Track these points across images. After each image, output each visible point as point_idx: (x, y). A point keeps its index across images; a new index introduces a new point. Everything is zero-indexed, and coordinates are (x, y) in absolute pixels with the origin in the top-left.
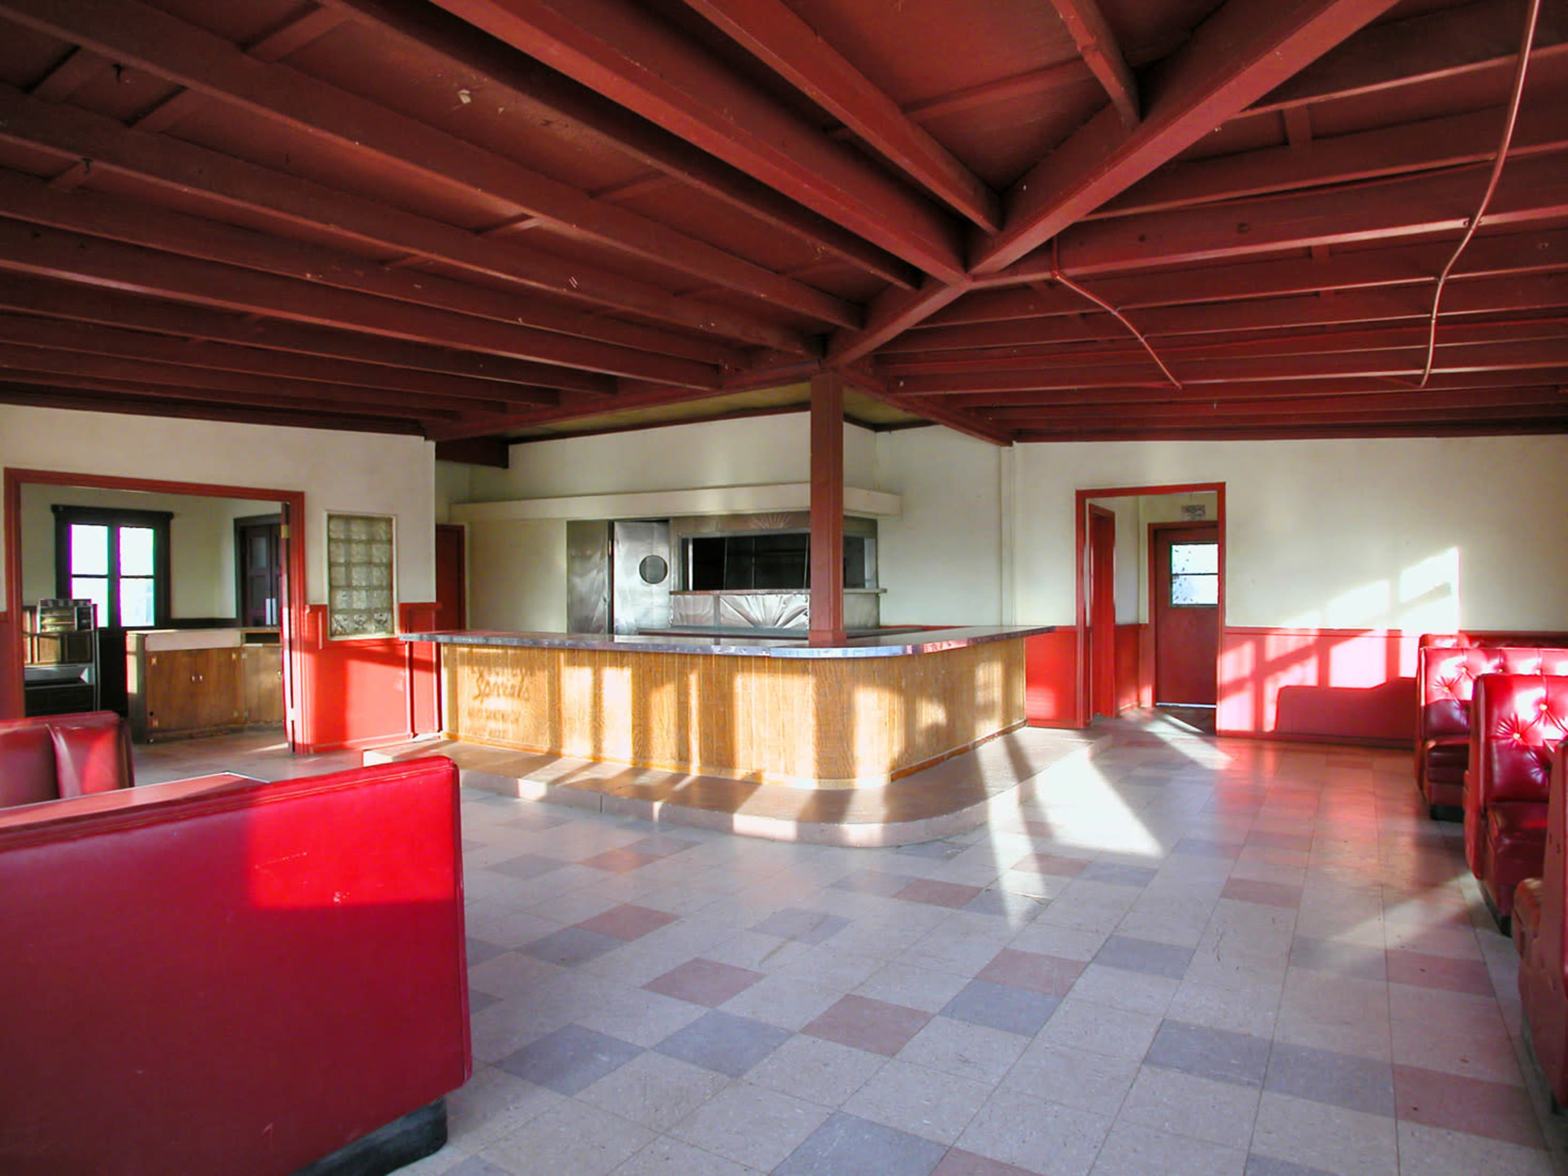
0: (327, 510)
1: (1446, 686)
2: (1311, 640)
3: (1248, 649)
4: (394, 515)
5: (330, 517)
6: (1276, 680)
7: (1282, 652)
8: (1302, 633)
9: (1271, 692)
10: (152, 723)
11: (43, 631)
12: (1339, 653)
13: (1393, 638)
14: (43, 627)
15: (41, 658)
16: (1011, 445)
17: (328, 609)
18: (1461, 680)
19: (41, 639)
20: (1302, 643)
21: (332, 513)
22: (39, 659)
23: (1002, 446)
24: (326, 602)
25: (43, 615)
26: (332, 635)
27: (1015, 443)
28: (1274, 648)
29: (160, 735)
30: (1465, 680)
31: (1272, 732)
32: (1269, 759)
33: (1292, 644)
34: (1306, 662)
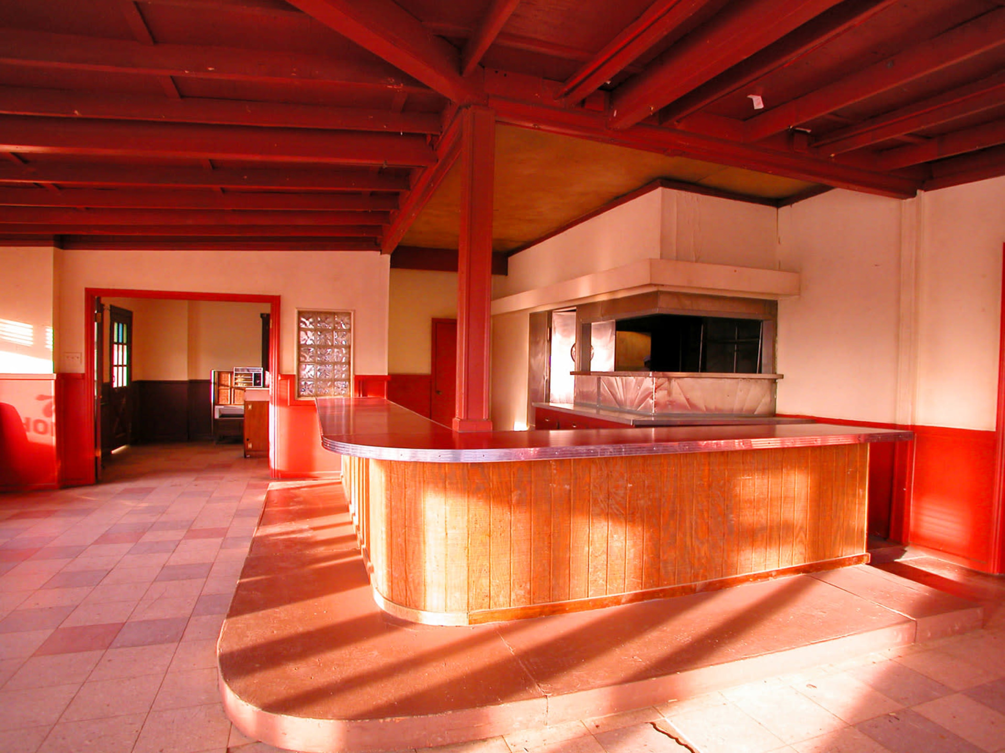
0: (297, 308)
4: (352, 310)
5: (301, 314)
10: (248, 446)
11: (236, 386)
14: (236, 383)
15: (235, 401)
16: (913, 195)
17: (297, 377)
19: (236, 391)
21: (301, 310)
22: (234, 402)
23: (903, 199)
24: (295, 373)
25: (236, 377)
26: (299, 396)
27: (918, 192)
29: (254, 453)
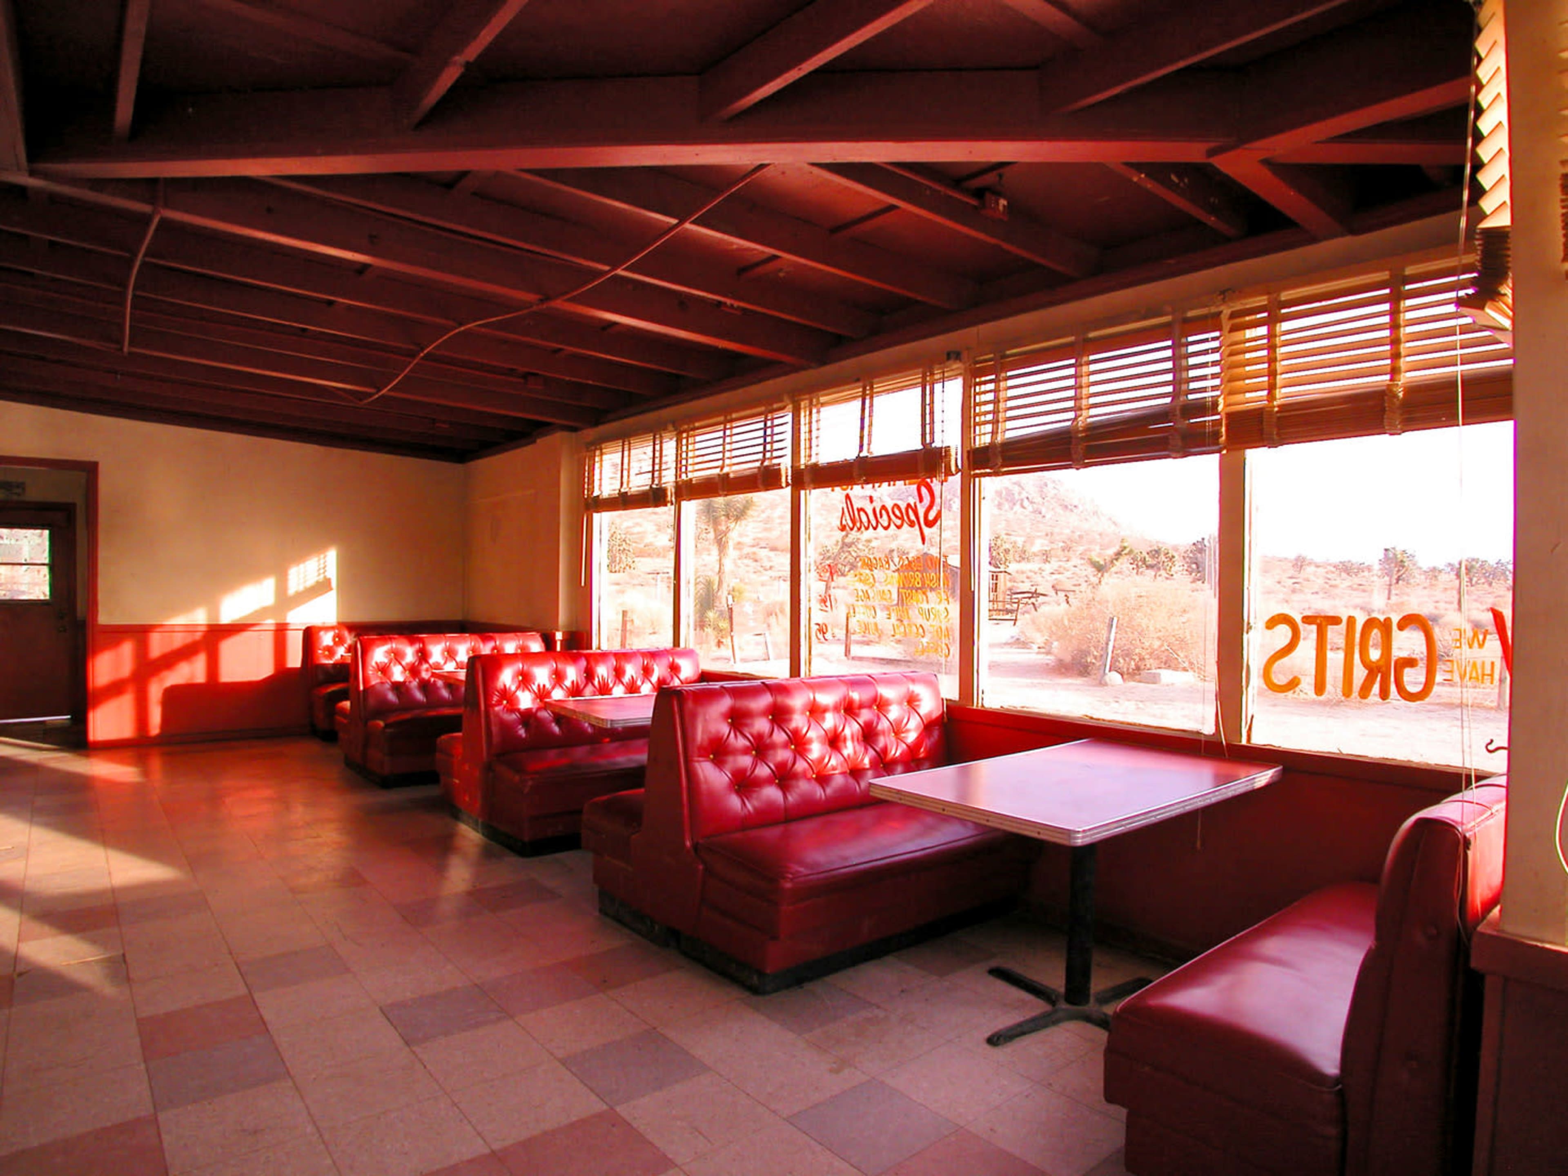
1: (380, 670)
2: (198, 636)
3: (127, 649)
6: (162, 680)
7: (167, 649)
8: (190, 629)
9: (156, 691)
12: (228, 648)
13: (281, 631)
18: (392, 664)
20: (188, 639)
28: (157, 646)
30: (395, 665)
31: (158, 736)
32: (156, 764)
33: (178, 641)
34: (194, 658)
